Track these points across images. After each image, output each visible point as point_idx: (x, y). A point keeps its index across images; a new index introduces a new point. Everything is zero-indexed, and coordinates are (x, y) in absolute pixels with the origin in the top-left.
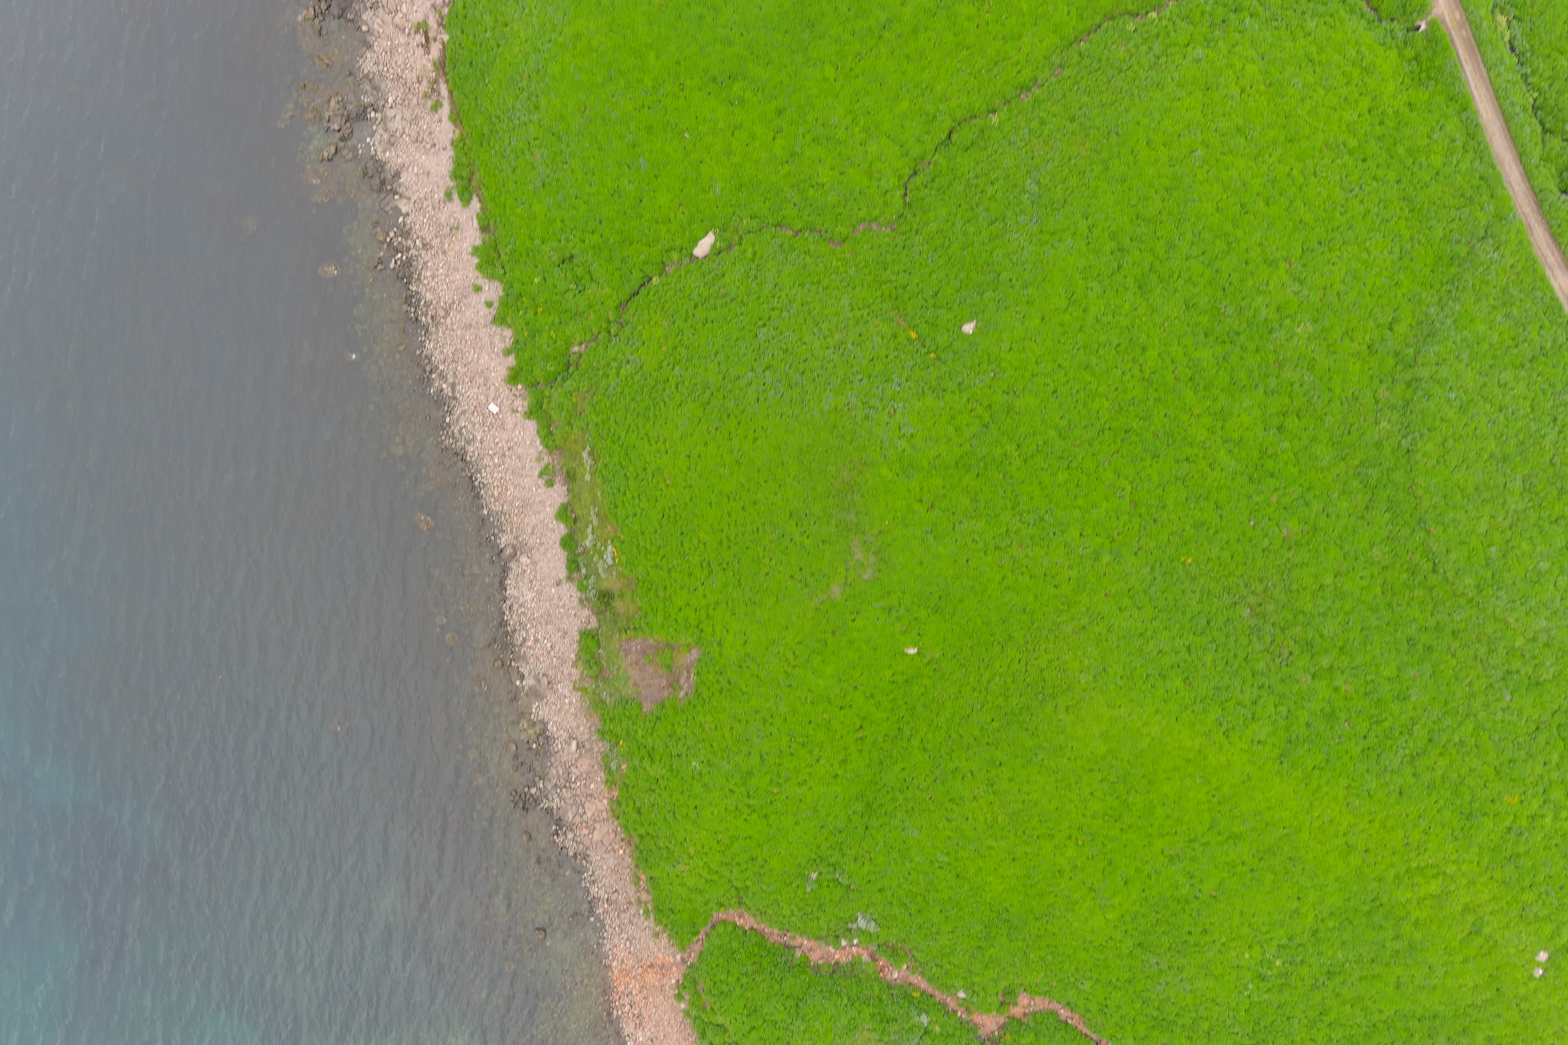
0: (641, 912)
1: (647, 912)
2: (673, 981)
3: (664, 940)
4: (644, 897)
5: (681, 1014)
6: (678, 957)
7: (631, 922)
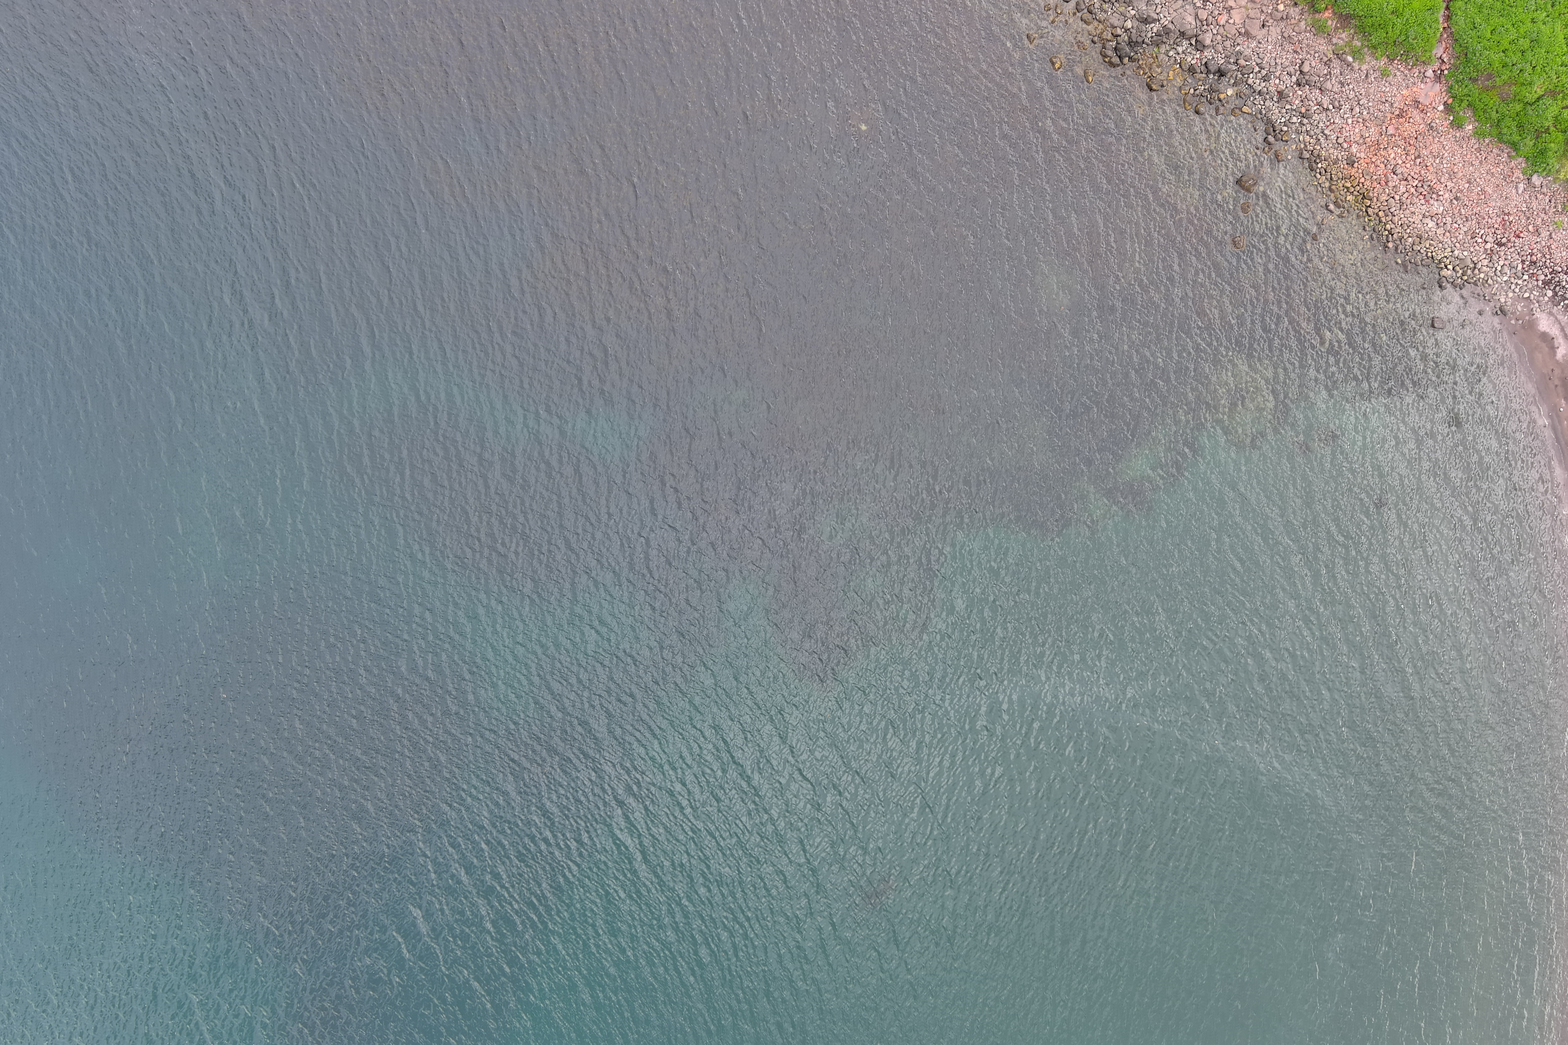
0: (1350, 59)
1: (1356, 54)
2: (1441, 108)
3: (1398, 71)
4: (1342, 37)
5: (1473, 141)
6: (1430, 73)
7: (1342, 84)
